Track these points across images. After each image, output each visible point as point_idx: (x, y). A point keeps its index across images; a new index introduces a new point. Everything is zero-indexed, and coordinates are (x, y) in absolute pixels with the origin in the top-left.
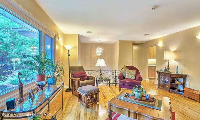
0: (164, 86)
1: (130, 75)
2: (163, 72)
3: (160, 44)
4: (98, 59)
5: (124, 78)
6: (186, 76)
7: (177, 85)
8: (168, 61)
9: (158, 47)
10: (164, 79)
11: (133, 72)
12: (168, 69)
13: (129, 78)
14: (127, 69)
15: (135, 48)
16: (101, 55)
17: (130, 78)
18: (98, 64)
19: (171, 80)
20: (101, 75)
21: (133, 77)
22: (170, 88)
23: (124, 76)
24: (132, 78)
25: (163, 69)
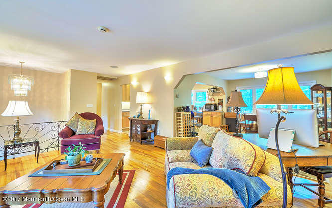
0: (136, 137)
1: (85, 128)
2: (137, 119)
3: (134, 83)
4: (10, 101)
5: (74, 134)
6: (157, 121)
7: (150, 133)
8: (140, 105)
9: (131, 86)
10: (136, 127)
11: (91, 123)
12: (141, 114)
13: (83, 133)
14: (81, 119)
15: (105, 84)
16: (26, 92)
17: (85, 133)
18: (8, 113)
19: (143, 128)
20: (18, 134)
21: (91, 131)
22: (142, 139)
23: (75, 131)
24: (89, 133)
25: (136, 115)
